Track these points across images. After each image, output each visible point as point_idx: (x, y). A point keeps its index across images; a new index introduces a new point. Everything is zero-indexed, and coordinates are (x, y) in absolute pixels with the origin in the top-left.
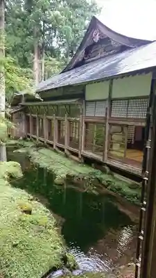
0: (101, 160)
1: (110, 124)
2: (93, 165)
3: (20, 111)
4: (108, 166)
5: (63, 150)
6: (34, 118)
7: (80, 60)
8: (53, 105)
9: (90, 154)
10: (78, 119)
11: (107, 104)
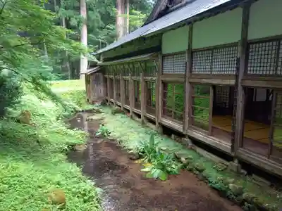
0: (182, 131)
1: (190, 83)
2: (173, 136)
3: (98, 72)
4: (190, 138)
5: (139, 116)
6: (111, 80)
7: (163, 8)
8: (129, 63)
9: (168, 122)
10: (154, 78)
11: (186, 58)
